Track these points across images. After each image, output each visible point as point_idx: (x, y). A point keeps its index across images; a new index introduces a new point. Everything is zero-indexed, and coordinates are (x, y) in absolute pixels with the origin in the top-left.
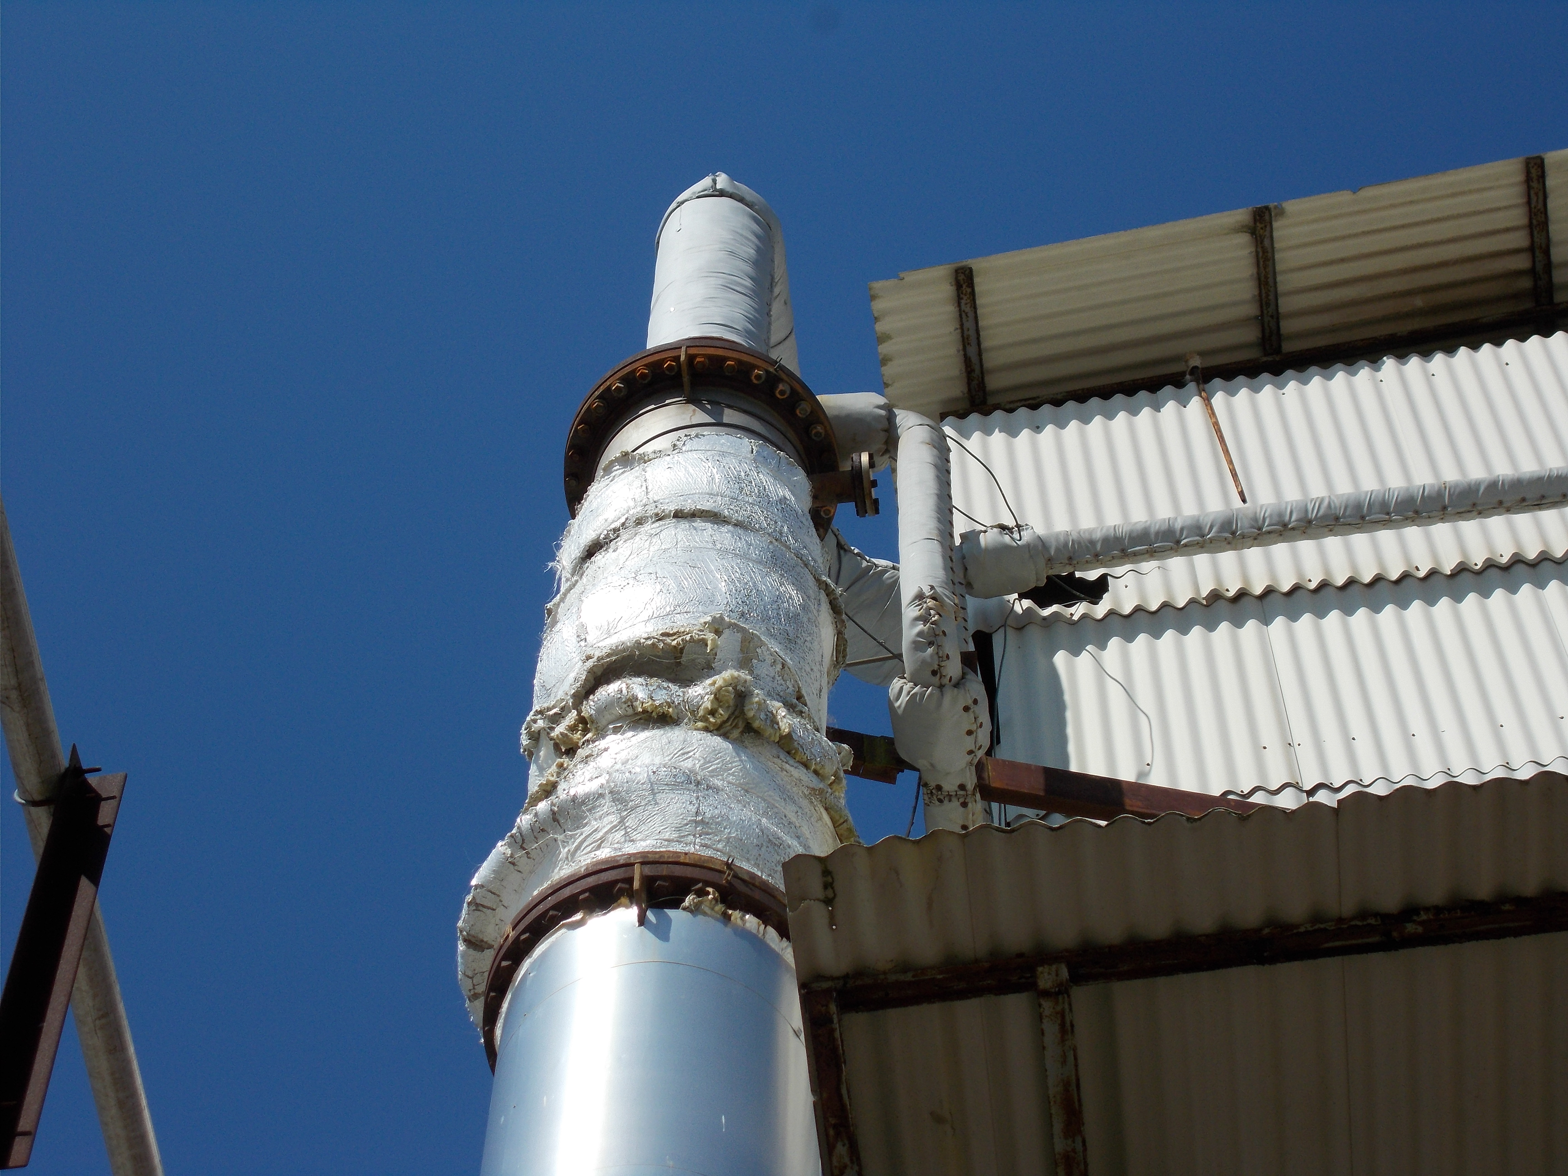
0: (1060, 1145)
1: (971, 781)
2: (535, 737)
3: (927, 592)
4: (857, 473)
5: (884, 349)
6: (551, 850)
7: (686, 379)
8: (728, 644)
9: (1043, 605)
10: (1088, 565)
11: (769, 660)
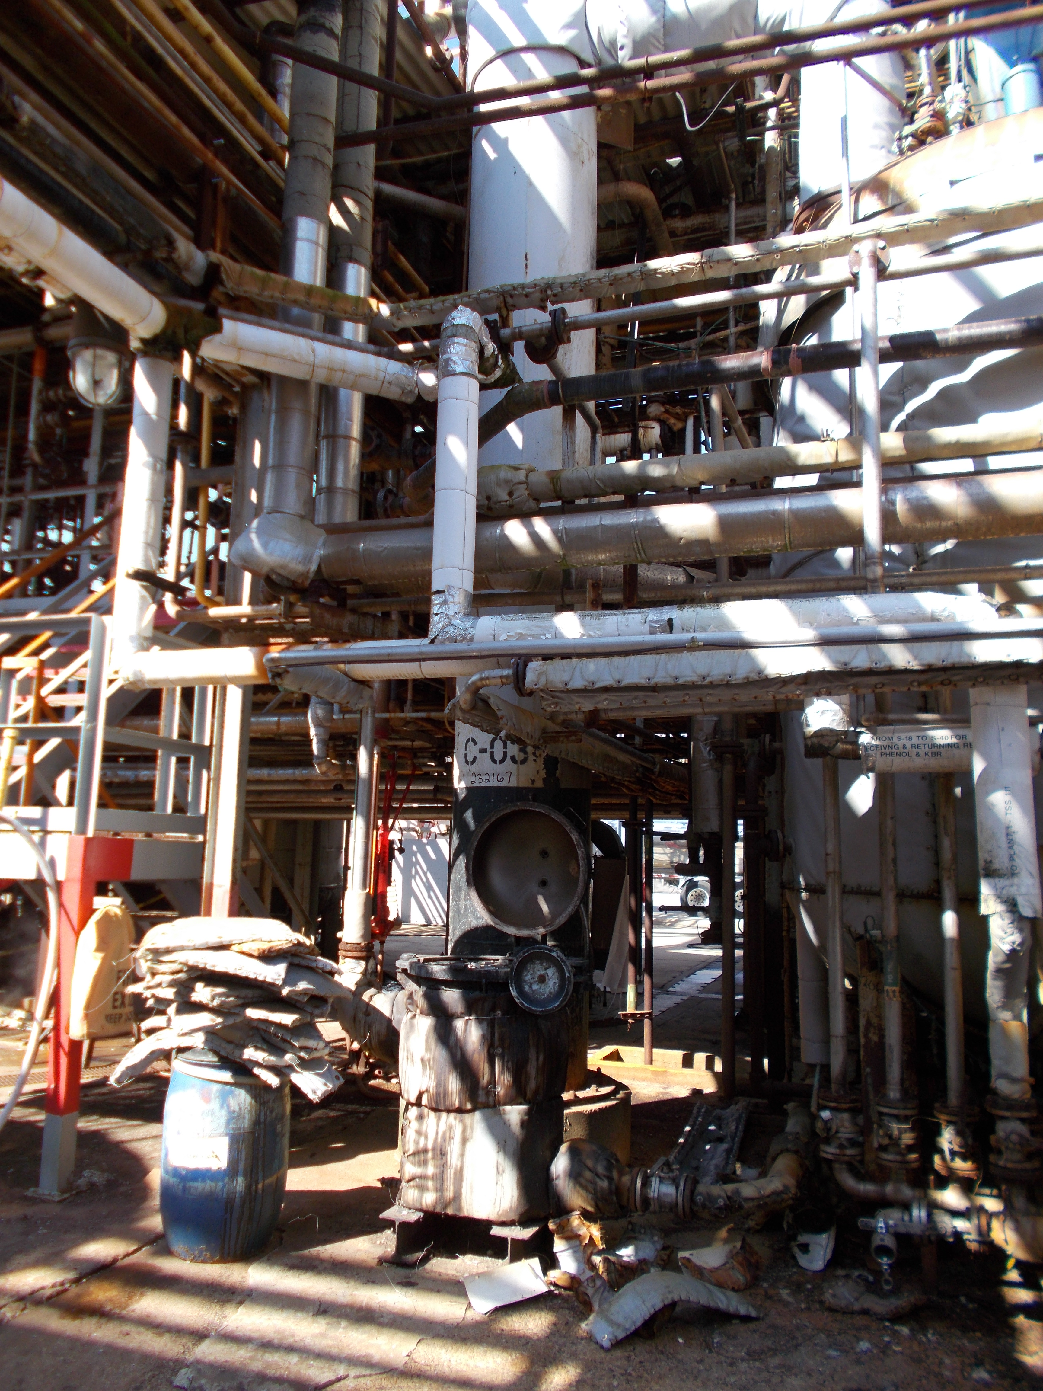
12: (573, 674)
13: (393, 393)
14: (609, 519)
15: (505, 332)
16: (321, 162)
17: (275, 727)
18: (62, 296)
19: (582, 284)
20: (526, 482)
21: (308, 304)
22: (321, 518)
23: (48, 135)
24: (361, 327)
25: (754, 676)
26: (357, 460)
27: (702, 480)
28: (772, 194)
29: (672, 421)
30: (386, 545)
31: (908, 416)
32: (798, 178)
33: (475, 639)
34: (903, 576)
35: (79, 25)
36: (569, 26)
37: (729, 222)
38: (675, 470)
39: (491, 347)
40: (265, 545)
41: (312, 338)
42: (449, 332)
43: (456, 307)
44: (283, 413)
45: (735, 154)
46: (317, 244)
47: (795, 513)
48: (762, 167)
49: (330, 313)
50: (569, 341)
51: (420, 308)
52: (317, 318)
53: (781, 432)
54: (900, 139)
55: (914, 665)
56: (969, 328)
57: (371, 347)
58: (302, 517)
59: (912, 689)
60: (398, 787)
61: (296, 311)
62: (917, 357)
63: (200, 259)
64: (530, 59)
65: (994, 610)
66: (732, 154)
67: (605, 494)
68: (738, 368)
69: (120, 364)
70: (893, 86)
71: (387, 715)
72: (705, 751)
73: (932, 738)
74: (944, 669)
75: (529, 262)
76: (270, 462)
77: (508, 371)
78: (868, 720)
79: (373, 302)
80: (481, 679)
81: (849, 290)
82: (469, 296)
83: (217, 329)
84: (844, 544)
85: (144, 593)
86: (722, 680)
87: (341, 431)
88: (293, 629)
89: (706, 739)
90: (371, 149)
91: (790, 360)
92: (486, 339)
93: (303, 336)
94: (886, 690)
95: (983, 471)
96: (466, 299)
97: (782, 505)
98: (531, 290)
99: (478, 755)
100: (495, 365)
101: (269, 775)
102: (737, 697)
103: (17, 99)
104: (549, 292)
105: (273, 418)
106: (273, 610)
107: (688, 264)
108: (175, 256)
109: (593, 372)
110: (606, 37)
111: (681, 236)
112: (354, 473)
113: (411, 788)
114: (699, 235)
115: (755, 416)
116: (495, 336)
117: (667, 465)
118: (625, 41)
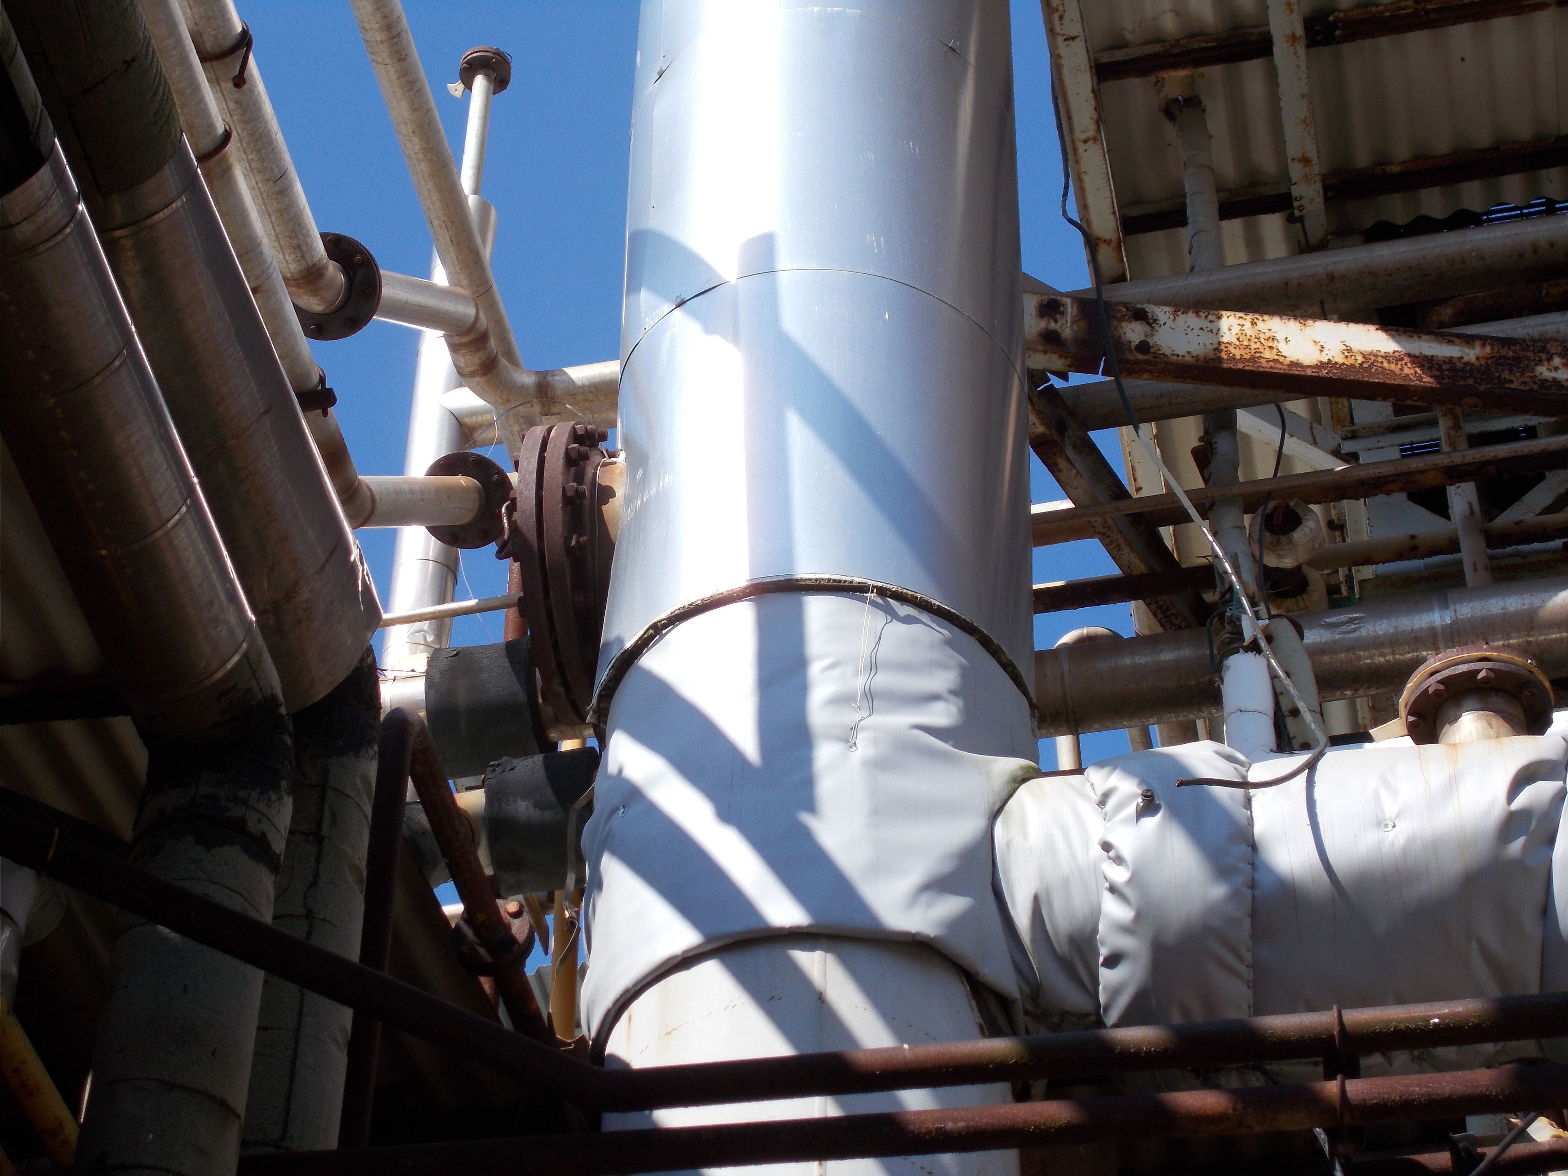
64: (819, 966)
110: (1061, 923)
118: (1125, 942)
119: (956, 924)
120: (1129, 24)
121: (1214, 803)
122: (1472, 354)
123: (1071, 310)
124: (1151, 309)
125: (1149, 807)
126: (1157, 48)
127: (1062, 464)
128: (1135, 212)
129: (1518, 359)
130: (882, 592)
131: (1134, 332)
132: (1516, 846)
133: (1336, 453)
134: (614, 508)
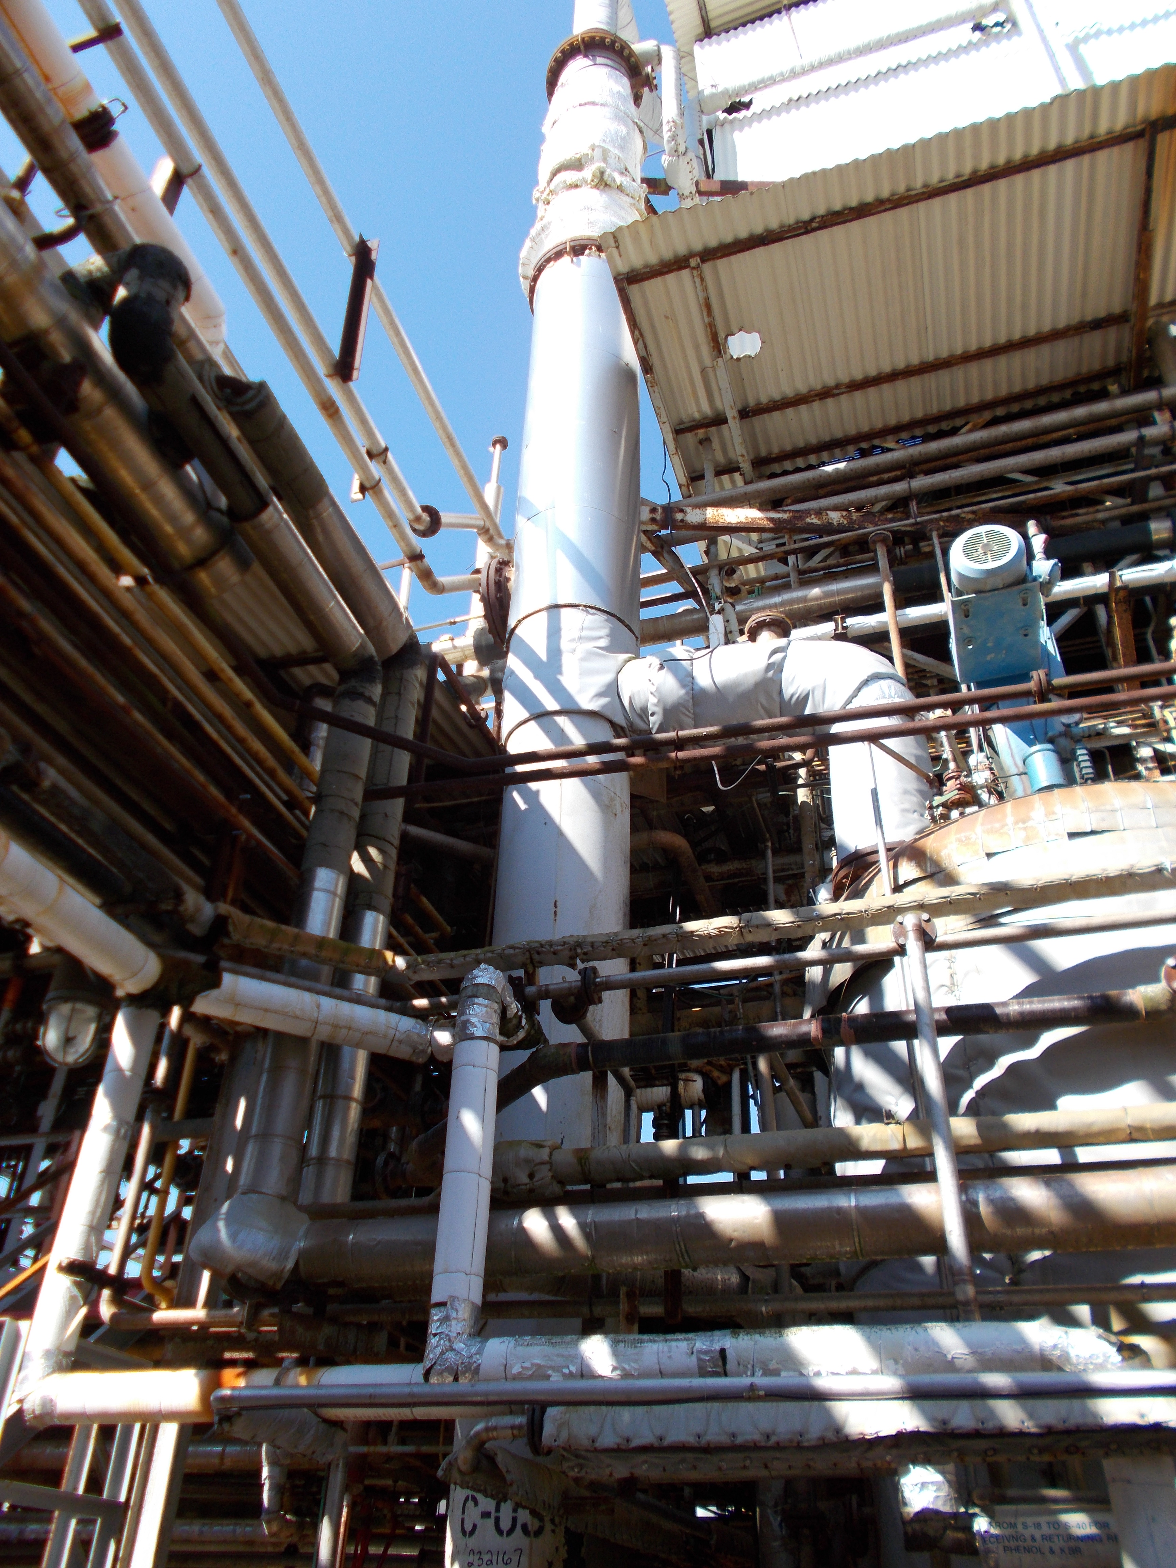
0: (707, 320)
1: (694, 189)
2: (537, 200)
3: (671, 120)
4: (648, 76)
5: (671, 18)
6: (542, 241)
7: (582, 48)
8: (598, 153)
9: (730, 114)
10: (744, 95)
11: (613, 157)
12: (602, 1426)
13: (403, 1052)
14: (646, 1212)
15: (530, 990)
16: (347, 815)
17: (217, 1461)
18: (50, 944)
19: (614, 943)
20: (550, 1163)
21: (317, 956)
22: (305, 1197)
23: (69, 798)
24: (373, 980)
25: (830, 1436)
26: (356, 1125)
27: (752, 1164)
28: (808, 845)
29: (716, 1074)
30: (380, 1238)
31: (977, 1093)
32: (833, 829)
33: (481, 1371)
34: (999, 1292)
35: (121, 699)
36: (600, 695)
37: (766, 867)
38: (721, 1152)
39: (514, 1007)
40: (233, 1236)
41: (319, 993)
42: (469, 992)
43: (478, 963)
44: (277, 1071)
45: (769, 805)
46: (334, 894)
47: (862, 1211)
48: (796, 818)
49: (341, 966)
50: (600, 1001)
51: (440, 962)
52: (326, 971)
53: (838, 1100)
54: (931, 808)
55: (1030, 1426)
56: (1031, 1003)
57: (383, 1002)
58: (283, 1199)
59: (1032, 1458)
60: (373, 1550)
61: (304, 962)
62: (979, 1031)
63: (208, 910)
64: (563, 721)
65: (1115, 1349)
66: (765, 805)
67: (642, 1178)
68: (786, 1036)
69: (99, 1018)
70: (918, 758)
71: (364, 1449)
72: (775, 1521)
73: (1066, 1526)
74: (1068, 1432)
75: (558, 910)
76: (254, 1130)
77: (533, 1032)
78: (982, 1498)
79: (389, 955)
80: (487, 1429)
81: (897, 959)
82: (493, 952)
83: (216, 983)
84: (926, 1253)
85: (76, 1292)
86: (791, 1441)
87: (341, 1091)
88: (256, 1340)
89: (776, 1505)
90: (400, 802)
91: (842, 1030)
92: (509, 999)
93: (309, 990)
94: (1000, 1458)
95: (1071, 1166)
96: (489, 955)
97: (848, 1201)
98: (560, 948)
99: (479, 1522)
100: (519, 1026)
101: (201, 1532)
102: (812, 1463)
103: (43, 765)
104: (579, 951)
105: (264, 1078)
106: (235, 1315)
107: (726, 927)
108: (181, 908)
109: (626, 1035)
110: (638, 704)
111: (717, 880)
112: (351, 1139)
113: (391, 1551)
114: (736, 880)
115: (808, 1070)
116: (519, 995)
117: (711, 1147)
118: (655, 709)
119: (605, 706)
120: (684, 417)
121: (682, 665)
122: (785, 516)
123: (660, 510)
124: (684, 508)
125: (662, 667)
126: (694, 423)
127: (662, 559)
128: (693, 475)
129: (800, 517)
130: (585, 606)
131: (679, 516)
132: (771, 674)
133: (756, 548)
134: (511, 585)
